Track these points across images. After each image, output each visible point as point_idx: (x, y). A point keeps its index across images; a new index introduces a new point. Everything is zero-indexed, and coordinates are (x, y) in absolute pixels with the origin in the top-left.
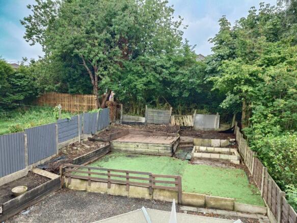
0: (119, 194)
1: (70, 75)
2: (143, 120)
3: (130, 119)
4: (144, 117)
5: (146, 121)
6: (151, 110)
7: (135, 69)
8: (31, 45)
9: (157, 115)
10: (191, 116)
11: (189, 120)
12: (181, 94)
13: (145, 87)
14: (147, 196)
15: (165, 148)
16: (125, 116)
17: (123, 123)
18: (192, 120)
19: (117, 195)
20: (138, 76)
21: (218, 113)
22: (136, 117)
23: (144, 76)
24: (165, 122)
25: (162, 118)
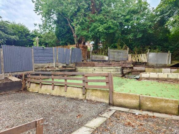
0: (59, 95)
1: (60, 32)
2: (106, 58)
3: (97, 58)
4: (107, 56)
5: (109, 59)
6: (112, 50)
7: (97, 18)
8: (38, 15)
9: (117, 54)
10: (145, 54)
11: (143, 57)
12: (135, 36)
13: (105, 31)
14: (81, 96)
15: (116, 70)
16: (94, 56)
17: (92, 61)
18: (146, 57)
19: (57, 95)
20: (101, 23)
21: (169, 51)
22: (101, 56)
23: (105, 23)
24: (123, 59)
25: (121, 56)
